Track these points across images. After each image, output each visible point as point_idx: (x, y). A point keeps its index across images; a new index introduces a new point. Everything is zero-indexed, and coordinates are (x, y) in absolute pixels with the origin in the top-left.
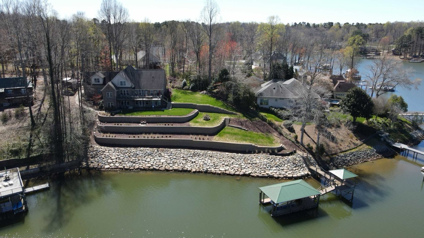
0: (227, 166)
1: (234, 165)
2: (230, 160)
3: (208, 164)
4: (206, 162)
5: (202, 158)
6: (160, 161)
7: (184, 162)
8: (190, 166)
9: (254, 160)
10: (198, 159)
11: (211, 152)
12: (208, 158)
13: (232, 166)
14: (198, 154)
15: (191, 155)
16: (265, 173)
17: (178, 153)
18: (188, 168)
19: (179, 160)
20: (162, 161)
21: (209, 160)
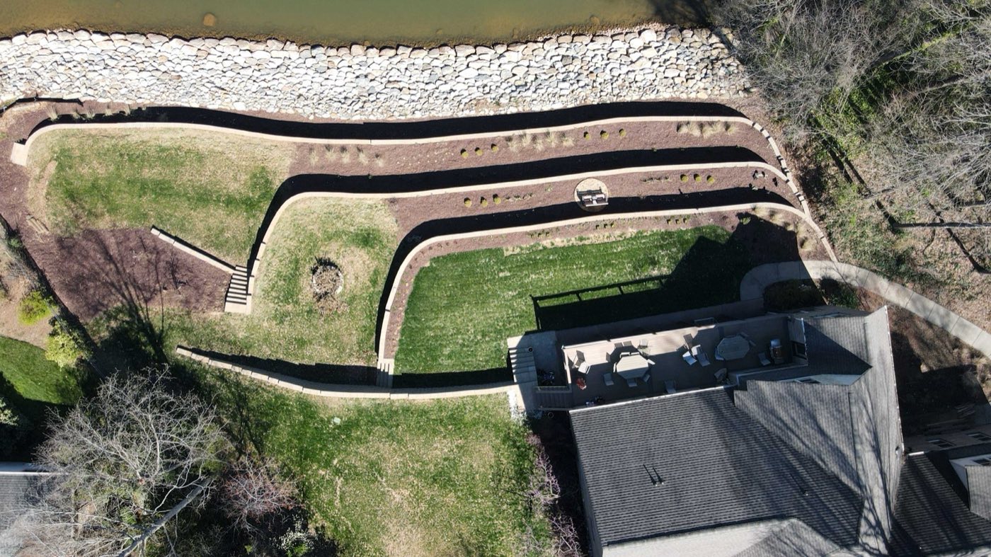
0: (245, 65)
1: (220, 67)
2: (230, 82)
3: (311, 72)
4: (318, 78)
5: (332, 92)
6: (480, 72)
7: (394, 75)
8: (373, 66)
9: (145, 84)
10: (348, 87)
11: (300, 111)
12: (313, 92)
13: (227, 64)
14: (349, 102)
15: (372, 98)
16: (118, 44)
17: (422, 101)
18: (378, 60)
19: (413, 79)
20: (471, 73)
21: (306, 84)
